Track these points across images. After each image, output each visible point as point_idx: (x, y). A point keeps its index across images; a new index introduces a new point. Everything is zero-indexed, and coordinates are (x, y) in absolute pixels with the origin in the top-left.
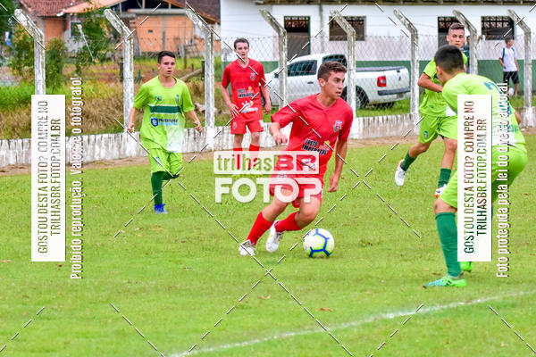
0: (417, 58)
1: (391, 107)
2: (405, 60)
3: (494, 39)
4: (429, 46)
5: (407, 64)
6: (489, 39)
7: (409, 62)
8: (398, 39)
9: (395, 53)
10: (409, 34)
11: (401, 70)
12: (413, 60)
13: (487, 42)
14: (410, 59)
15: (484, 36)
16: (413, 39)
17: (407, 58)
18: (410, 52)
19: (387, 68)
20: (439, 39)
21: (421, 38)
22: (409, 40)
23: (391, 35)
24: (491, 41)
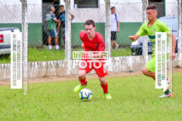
0: (27, 21)
1: (7, 58)
2: (17, 22)
3: (83, 7)
4: (36, 13)
5: (19, 26)
6: (80, 7)
7: (20, 24)
8: (12, 8)
9: (10, 17)
10: (21, 4)
11: (14, 30)
12: (23, 23)
13: (78, 9)
14: (21, 22)
15: (76, 5)
16: (23, 8)
17: (19, 21)
18: (21, 17)
19: (4, 29)
20: (43, 7)
21: (29, 7)
22: (21, 8)
23: (7, 4)
24: (81, 9)
